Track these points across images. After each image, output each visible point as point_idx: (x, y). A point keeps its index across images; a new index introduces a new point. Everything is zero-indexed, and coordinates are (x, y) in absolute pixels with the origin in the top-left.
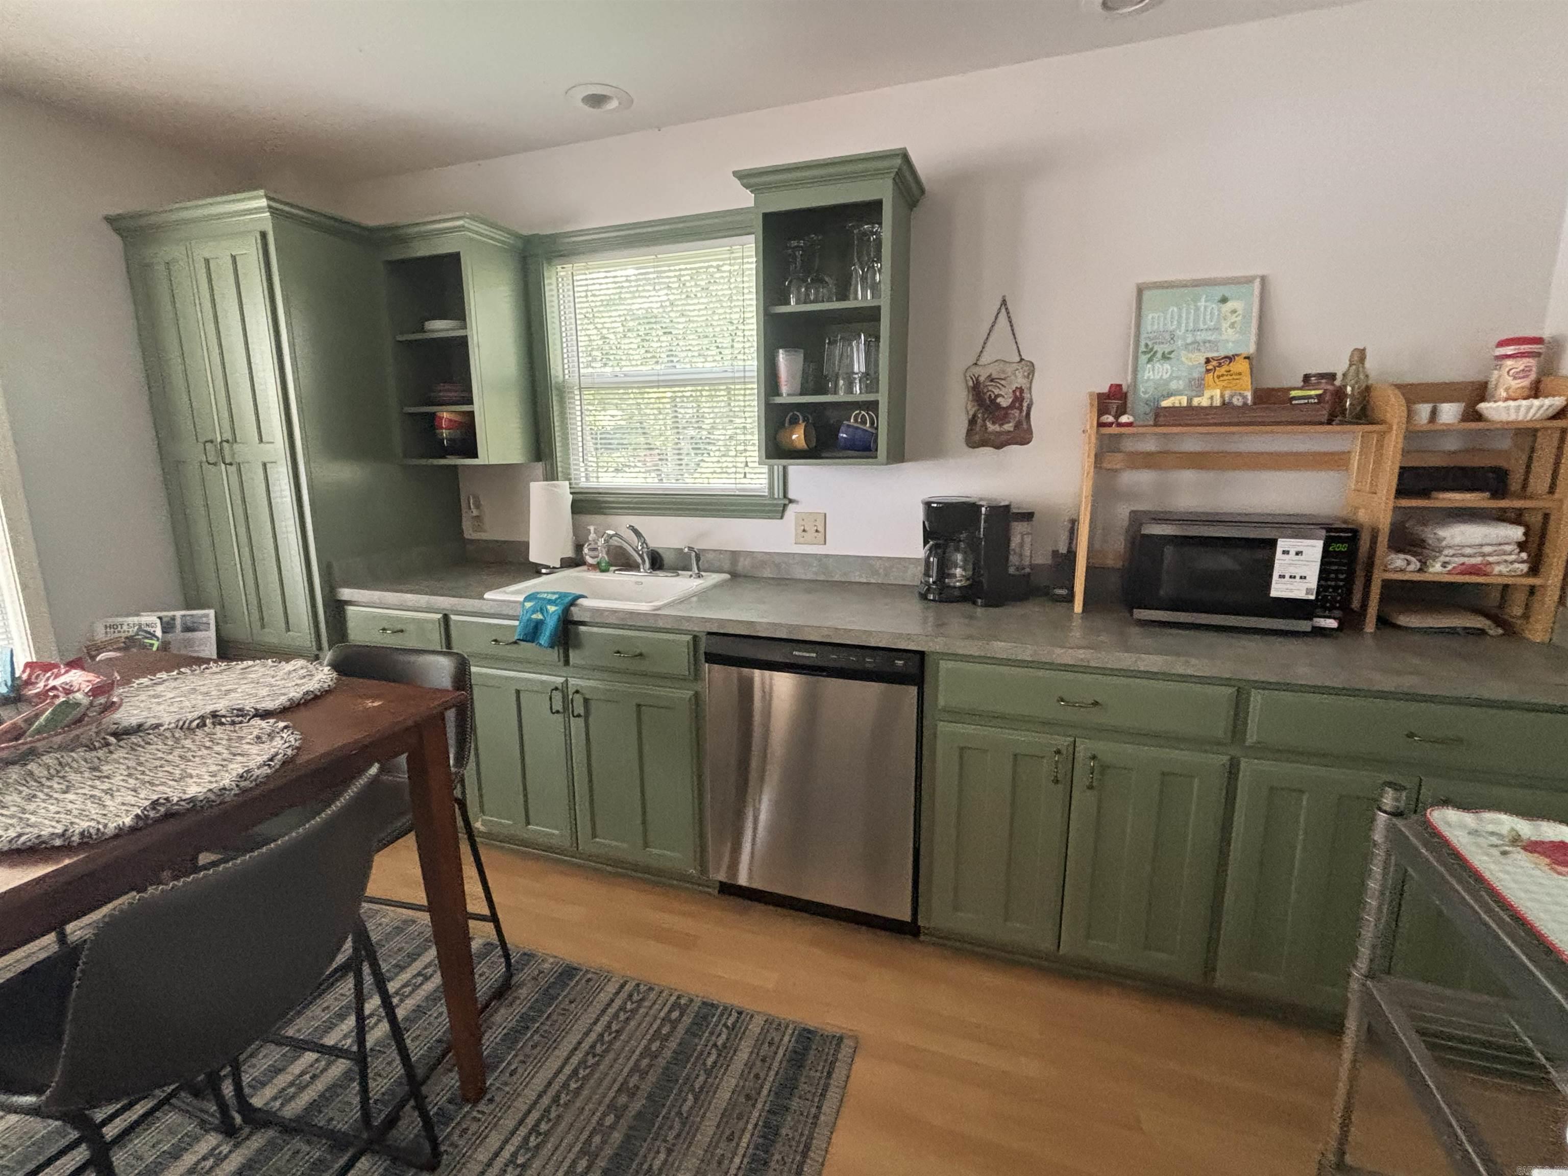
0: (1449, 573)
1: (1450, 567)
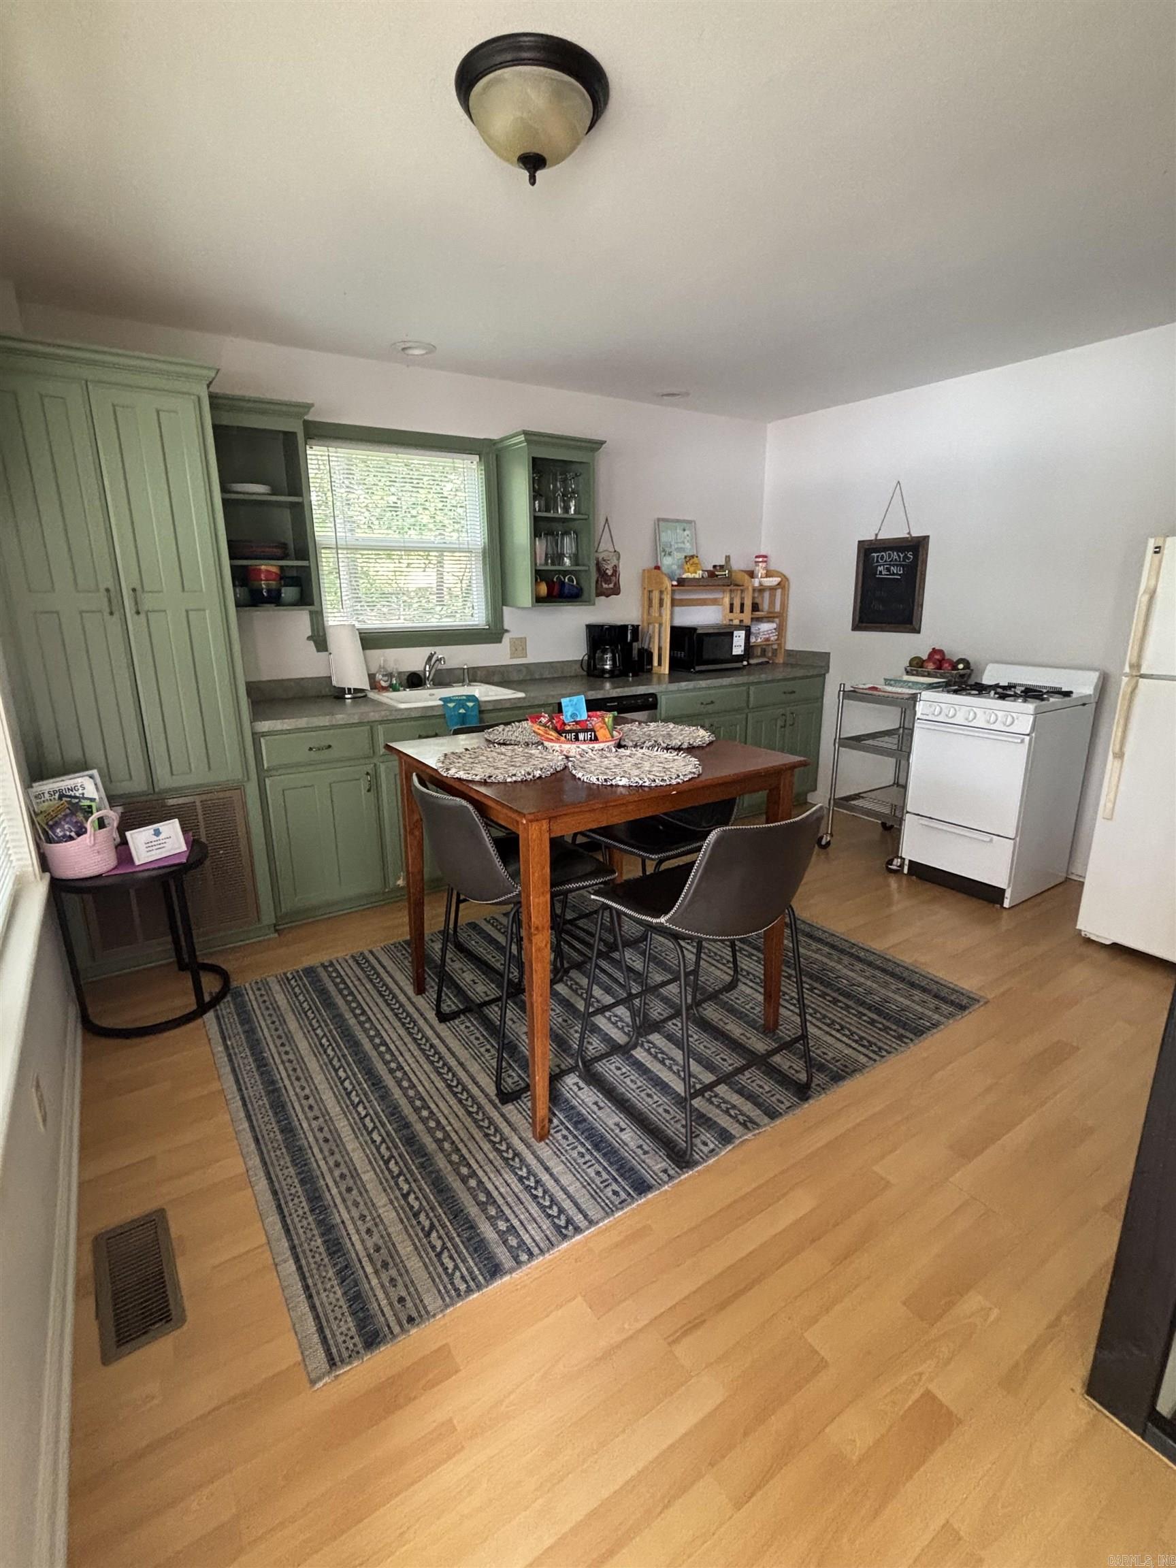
0: (762, 641)
1: (762, 639)
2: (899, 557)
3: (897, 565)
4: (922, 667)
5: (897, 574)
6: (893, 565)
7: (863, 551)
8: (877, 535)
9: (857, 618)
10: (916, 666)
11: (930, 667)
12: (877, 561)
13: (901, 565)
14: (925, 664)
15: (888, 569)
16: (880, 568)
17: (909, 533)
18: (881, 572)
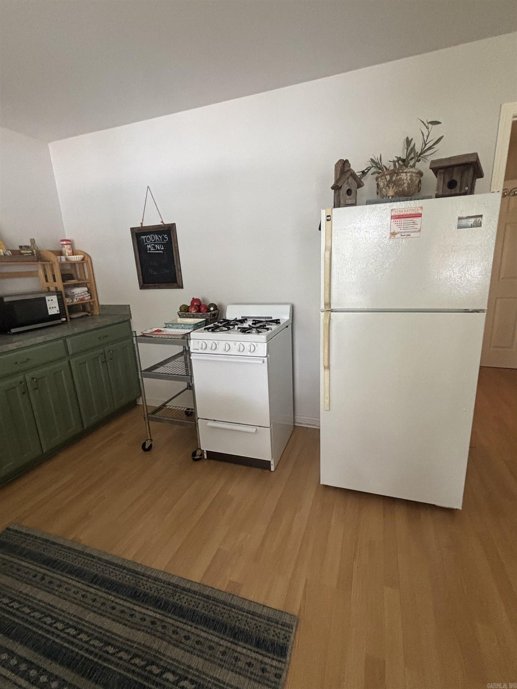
0: (78, 301)
1: (78, 300)
2: (159, 238)
3: (159, 244)
4: (188, 311)
5: (160, 250)
6: (157, 244)
7: (134, 234)
8: (142, 224)
9: (141, 280)
10: (185, 311)
11: (193, 311)
12: (146, 242)
13: (162, 244)
14: (190, 309)
15: (154, 247)
16: (149, 246)
17: (162, 222)
18: (150, 249)
